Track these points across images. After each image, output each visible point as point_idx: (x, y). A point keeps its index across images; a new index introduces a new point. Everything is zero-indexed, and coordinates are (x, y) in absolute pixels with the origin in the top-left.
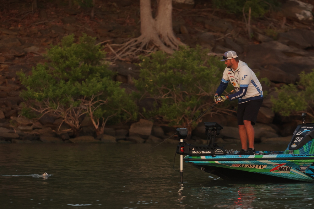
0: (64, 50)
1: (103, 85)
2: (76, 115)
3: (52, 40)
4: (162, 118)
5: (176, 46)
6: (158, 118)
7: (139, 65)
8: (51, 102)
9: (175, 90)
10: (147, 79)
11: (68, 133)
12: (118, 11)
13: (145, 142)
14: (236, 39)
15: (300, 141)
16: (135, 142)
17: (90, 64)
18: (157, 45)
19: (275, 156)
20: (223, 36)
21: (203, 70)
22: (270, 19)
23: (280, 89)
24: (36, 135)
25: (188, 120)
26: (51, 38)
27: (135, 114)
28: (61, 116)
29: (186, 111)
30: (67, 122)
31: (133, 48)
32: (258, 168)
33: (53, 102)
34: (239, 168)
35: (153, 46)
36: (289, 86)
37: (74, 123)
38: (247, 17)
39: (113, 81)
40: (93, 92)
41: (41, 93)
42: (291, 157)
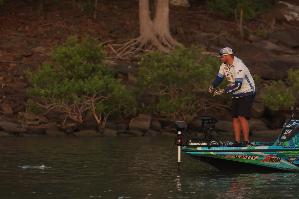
0: (68, 49)
1: (105, 82)
2: (79, 110)
3: (57, 41)
4: (159, 112)
5: (172, 45)
6: (156, 113)
7: (138, 64)
8: (56, 98)
9: (171, 86)
10: (146, 77)
11: (72, 127)
12: (119, 14)
13: (143, 135)
14: (229, 39)
15: (289, 133)
16: (135, 135)
17: (92, 63)
18: (155, 45)
19: (266, 148)
20: (216, 36)
21: (198, 68)
22: (260, 20)
23: (270, 85)
24: (43, 129)
25: (184, 115)
26: (56, 38)
27: (135, 109)
28: (66, 111)
29: (182, 106)
30: (71, 117)
31: (133, 48)
32: (251, 158)
33: (58, 99)
34: (232, 158)
35: (151, 46)
36: (278, 82)
37: (78, 118)
38: (239, 18)
39: (114, 79)
40: (96, 89)
41: (47, 90)
42: (282, 149)
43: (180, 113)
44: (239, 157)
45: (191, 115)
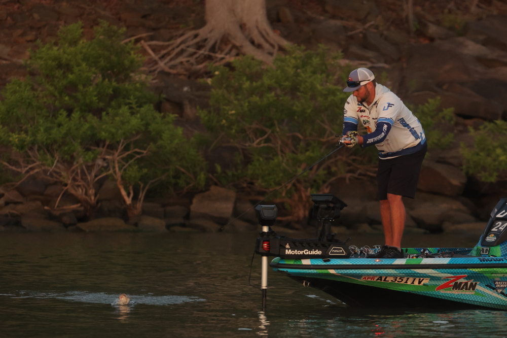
0: (64, 52)
1: (142, 120)
2: (89, 178)
3: (34, 33)
4: (252, 183)
5: (272, 46)
6: (245, 185)
7: (208, 83)
8: (42, 152)
9: (278, 129)
10: (225, 110)
11: (75, 212)
13: (220, 230)
14: (385, 33)
15: (503, 229)
16: (204, 230)
17: (113, 80)
18: (238, 44)
19: (445, 261)
20: (360, 28)
21: (333, 93)
23: (479, 129)
24: (13, 215)
25: (303, 189)
26: (32, 28)
27: (202, 176)
28: (61, 179)
29: (300, 171)
30: (73, 192)
31: (191, 50)
32: (413, 283)
33: (45, 153)
34: (375, 283)
35: (229, 46)
36: (496, 124)
37: (86, 194)
40: (124, 134)
41: (24, 136)
42: (478, 263)
43: (294, 185)
44: (390, 279)
45: (318, 189)
